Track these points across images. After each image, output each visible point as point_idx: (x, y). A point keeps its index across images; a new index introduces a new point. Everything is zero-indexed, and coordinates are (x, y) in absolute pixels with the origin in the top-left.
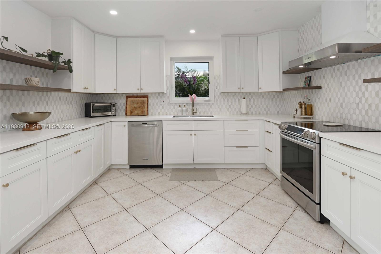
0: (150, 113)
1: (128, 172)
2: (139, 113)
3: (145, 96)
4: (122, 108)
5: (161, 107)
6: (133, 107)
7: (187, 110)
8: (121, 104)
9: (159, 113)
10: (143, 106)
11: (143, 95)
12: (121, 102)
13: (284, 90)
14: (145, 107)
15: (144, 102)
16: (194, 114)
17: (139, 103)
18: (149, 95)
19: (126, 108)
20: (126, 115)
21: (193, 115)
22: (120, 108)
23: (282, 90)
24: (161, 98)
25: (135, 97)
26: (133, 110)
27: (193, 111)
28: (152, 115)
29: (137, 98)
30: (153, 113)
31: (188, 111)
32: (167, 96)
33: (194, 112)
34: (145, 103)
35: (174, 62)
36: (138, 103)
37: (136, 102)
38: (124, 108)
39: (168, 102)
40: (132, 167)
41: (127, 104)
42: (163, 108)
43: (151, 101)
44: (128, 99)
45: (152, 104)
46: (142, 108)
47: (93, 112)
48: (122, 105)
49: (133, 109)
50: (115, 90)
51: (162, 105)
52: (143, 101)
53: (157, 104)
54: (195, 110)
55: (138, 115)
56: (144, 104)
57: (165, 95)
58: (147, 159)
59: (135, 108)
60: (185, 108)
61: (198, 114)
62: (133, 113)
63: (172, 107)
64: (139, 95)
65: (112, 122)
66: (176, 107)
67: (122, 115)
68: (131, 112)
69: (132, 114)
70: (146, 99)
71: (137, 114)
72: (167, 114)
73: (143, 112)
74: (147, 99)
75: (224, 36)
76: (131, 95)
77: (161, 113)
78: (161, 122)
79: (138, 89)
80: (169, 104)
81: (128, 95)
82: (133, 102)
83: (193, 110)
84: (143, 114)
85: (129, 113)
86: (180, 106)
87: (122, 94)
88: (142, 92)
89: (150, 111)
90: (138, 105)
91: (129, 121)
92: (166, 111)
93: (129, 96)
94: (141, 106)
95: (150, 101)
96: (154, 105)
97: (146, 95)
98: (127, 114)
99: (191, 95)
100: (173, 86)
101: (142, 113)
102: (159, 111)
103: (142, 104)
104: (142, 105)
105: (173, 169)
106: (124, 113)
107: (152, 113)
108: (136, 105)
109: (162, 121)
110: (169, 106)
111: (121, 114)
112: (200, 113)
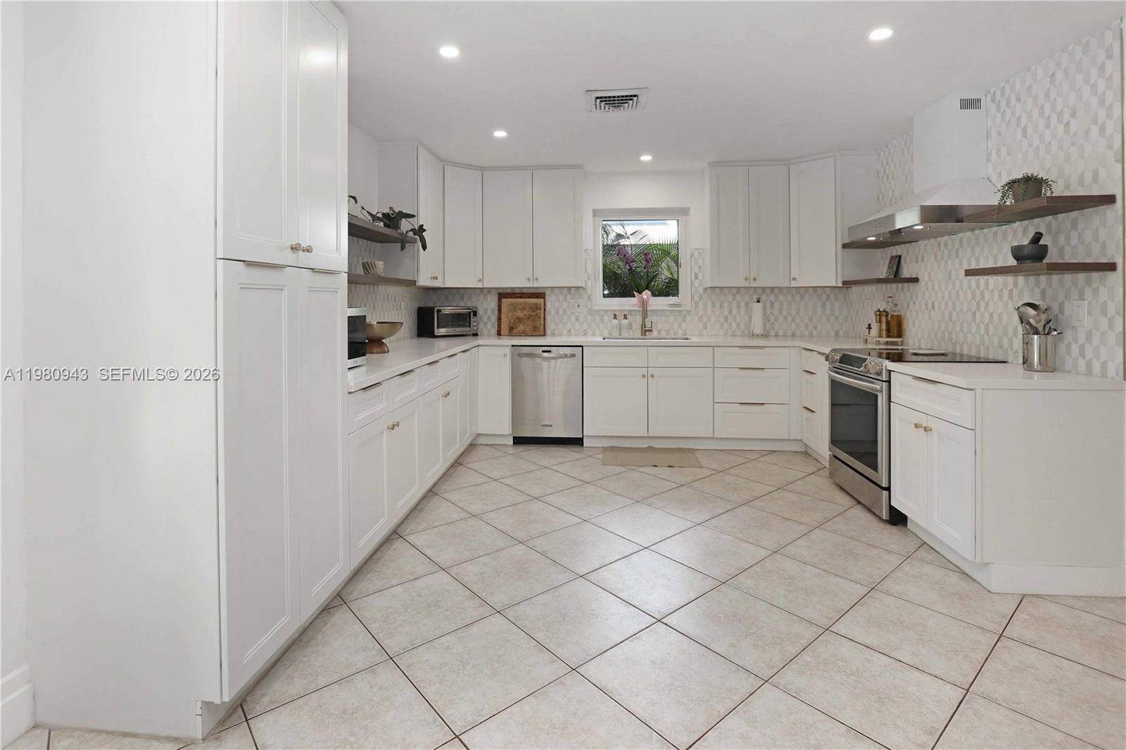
0: (549, 332)
1: (512, 450)
2: (527, 330)
3: (540, 295)
4: (489, 319)
5: (573, 318)
6: (515, 317)
7: (630, 326)
8: (486, 311)
9: (569, 331)
10: (536, 315)
11: (533, 291)
12: (487, 307)
13: (844, 283)
14: (540, 317)
15: (538, 307)
16: (647, 333)
17: (527, 309)
18: (548, 292)
19: (499, 319)
20: (499, 334)
21: (643, 337)
22: (485, 319)
23: (840, 284)
24: (573, 298)
25: (519, 295)
26: (514, 324)
27: (645, 327)
28: (553, 335)
29: (521, 297)
30: (557, 332)
31: (634, 328)
32: (586, 294)
33: (645, 331)
34: (540, 309)
35: (602, 219)
36: (524, 310)
37: (521, 306)
38: (494, 318)
39: (589, 306)
40: (519, 441)
41: (500, 310)
42: (577, 320)
43: (552, 303)
44: (503, 300)
45: (553, 312)
46: (533, 321)
47: (438, 327)
48: (489, 312)
49: (514, 321)
50: (479, 280)
51: (576, 315)
52: (536, 304)
53: (565, 311)
54: (648, 325)
55: (524, 334)
56: (539, 311)
57: (581, 291)
58: (551, 426)
59: (519, 320)
60: (626, 321)
61: (655, 333)
62: (515, 331)
63: (597, 318)
64: (525, 291)
65: (480, 347)
66: (606, 319)
67: (489, 336)
68: (511, 329)
69: (512, 332)
70: (540, 301)
71: (524, 332)
72: (585, 334)
73: (535, 329)
74: (542, 300)
75: (713, 165)
76: (509, 291)
77: (573, 332)
78: (581, 348)
79: (529, 279)
80: (592, 312)
81: (501, 291)
82: (514, 308)
83: (643, 325)
84: (536, 333)
85: (504, 330)
86: (615, 317)
87: (490, 290)
88: (536, 285)
89: (550, 326)
90: (525, 312)
91: (512, 346)
92: (585, 327)
93: (503, 295)
94: (532, 315)
95: (549, 305)
96: (557, 313)
97: (541, 291)
98: (502, 333)
99: (640, 293)
100: (599, 272)
101: (534, 331)
102: (569, 327)
103: (534, 311)
104: (534, 314)
105: (603, 447)
106: (494, 331)
107: (554, 330)
108: (520, 314)
109: (582, 346)
110: (591, 315)
111: (485, 332)
112: (659, 332)
